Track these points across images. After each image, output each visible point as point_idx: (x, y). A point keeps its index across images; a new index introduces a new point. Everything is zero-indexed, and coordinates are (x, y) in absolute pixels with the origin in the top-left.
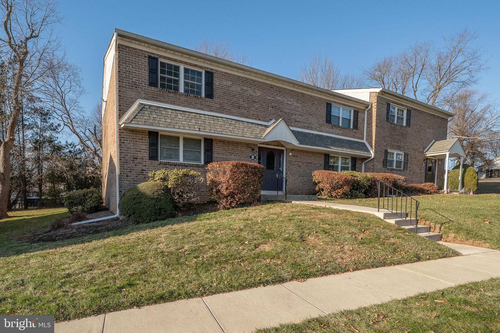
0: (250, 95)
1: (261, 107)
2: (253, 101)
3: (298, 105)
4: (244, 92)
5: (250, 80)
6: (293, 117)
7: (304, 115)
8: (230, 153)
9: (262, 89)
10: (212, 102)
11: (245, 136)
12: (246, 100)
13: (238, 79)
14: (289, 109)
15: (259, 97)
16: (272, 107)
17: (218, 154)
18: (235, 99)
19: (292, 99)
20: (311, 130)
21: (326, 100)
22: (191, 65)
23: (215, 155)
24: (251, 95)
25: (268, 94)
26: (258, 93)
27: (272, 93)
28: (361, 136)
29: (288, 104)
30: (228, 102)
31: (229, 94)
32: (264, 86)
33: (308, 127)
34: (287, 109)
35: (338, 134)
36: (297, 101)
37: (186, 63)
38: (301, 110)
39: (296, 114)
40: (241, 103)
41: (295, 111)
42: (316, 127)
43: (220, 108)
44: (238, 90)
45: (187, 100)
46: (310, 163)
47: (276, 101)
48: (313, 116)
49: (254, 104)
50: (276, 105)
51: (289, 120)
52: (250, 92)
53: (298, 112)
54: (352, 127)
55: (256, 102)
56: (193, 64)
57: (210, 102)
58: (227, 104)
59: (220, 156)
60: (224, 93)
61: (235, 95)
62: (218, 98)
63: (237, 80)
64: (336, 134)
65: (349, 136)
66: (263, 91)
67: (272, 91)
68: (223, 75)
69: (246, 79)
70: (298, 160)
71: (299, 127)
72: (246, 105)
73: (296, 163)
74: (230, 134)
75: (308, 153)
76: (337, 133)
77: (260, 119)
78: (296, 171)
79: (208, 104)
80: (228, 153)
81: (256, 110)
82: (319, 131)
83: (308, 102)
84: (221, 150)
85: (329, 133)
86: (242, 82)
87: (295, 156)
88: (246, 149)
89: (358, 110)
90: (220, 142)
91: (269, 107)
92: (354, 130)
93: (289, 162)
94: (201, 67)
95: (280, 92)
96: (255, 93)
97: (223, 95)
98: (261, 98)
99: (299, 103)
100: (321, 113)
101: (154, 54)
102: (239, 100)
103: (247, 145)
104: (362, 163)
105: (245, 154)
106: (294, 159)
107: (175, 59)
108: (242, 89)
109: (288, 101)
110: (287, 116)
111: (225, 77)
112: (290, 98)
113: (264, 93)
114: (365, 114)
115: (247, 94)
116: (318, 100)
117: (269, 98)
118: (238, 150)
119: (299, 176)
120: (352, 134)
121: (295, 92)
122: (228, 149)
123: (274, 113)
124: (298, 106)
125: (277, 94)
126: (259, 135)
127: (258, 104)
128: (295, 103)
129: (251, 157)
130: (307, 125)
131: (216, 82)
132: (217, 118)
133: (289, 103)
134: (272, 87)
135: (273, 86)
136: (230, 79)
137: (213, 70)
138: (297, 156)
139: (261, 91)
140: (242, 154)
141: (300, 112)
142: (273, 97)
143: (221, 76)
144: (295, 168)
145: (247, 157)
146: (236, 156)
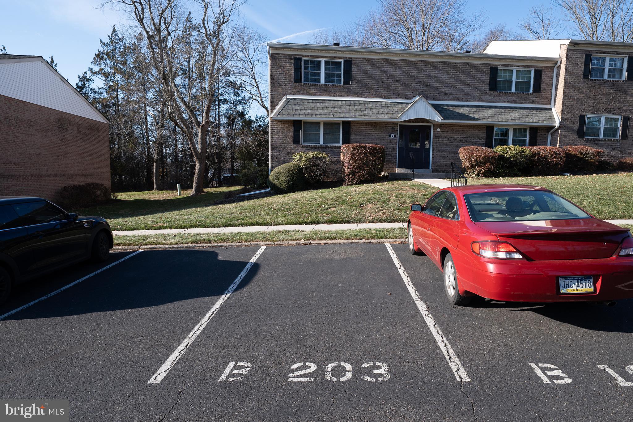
0: (390, 75)
1: (403, 85)
2: (394, 81)
3: (449, 76)
4: (384, 73)
5: (391, 60)
6: (443, 90)
7: (457, 85)
8: (368, 133)
9: (404, 66)
10: (350, 88)
11: (379, 117)
12: (386, 80)
13: (377, 61)
14: (437, 83)
15: (401, 76)
16: (416, 84)
17: (356, 135)
18: (374, 82)
19: (441, 71)
20: (467, 101)
21: (489, 65)
22: (330, 57)
23: (353, 136)
24: (392, 75)
25: (411, 70)
26: (399, 72)
27: (416, 69)
28: (546, 100)
29: (437, 77)
30: (367, 85)
31: (368, 78)
32: (407, 63)
33: (462, 98)
34: (435, 83)
35: (508, 102)
36: (449, 72)
37: (326, 57)
38: (453, 82)
39: (446, 87)
40: (380, 84)
41: (445, 83)
42: (473, 97)
43: (358, 92)
44: (377, 73)
45: (327, 89)
46: (465, 138)
47: (421, 76)
48: (469, 86)
49: (395, 83)
50: (421, 80)
51: (437, 94)
52: (391, 71)
53: (450, 83)
54: (531, 91)
55: (397, 81)
56: (332, 57)
57: (348, 88)
58: (366, 87)
59: (358, 137)
60: (363, 77)
61: (374, 78)
62: (356, 83)
63: (376, 63)
64: (504, 102)
65: (526, 103)
66: (406, 68)
67: (416, 67)
68: (362, 61)
69: (386, 60)
70: (448, 135)
71: (451, 100)
72: (385, 86)
73: (446, 139)
74: (364, 117)
75: (462, 127)
76: (506, 100)
77: (401, 98)
78: (445, 148)
79: (346, 90)
80: (366, 133)
81: (397, 88)
82: (478, 101)
83: (464, 71)
84: (359, 131)
85: (493, 102)
86: (382, 64)
87: (444, 132)
88: (385, 128)
89: (541, 69)
90: (357, 123)
91: (412, 83)
92: (535, 94)
93: (436, 139)
94: (340, 58)
95: (426, 66)
96: (396, 72)
97: (361, 79)
98: (403, 76)
99: (450, 74)
100: (482, 81)
101: (298, 55)
102: (378, 82)
103: (386, 124)
104: (548, 133)
105: (384, 134)
106: (443, 135)
107: (316, 56)
108: (382, 71)
109: (436, 74)
110: (435, 90)
111: (364, 63)
112: (439, 70)
113: (407, 70)
114: (553, 72)
115: (387, 75)
116: (477, 66)
117: (413, 74)
118: (377, 130)
119: (449, 153)
120: (530, 99)
121: (445, 63)
122: (366, 129)
123: (418, 89)
124: (450, 78)
125: (423, 69)
126: (395, 115)
127: (399, 83)
128: (446, 75)
129: (390, 136)
130: (461, 96)
131: (355, 69)
132: (354, 102)
133: (437, 75)
134: (416, 62)
135: (418, 62)
136: (369, 63)
137: (351, 58)
138: (447, 132)
139: (403, 68)
140: (380, 134)
141: (452, 83)
142: (417, 73)
143: (359, 62)
144: (444, 144)
145: (387, 136)
146: (374, 135)
